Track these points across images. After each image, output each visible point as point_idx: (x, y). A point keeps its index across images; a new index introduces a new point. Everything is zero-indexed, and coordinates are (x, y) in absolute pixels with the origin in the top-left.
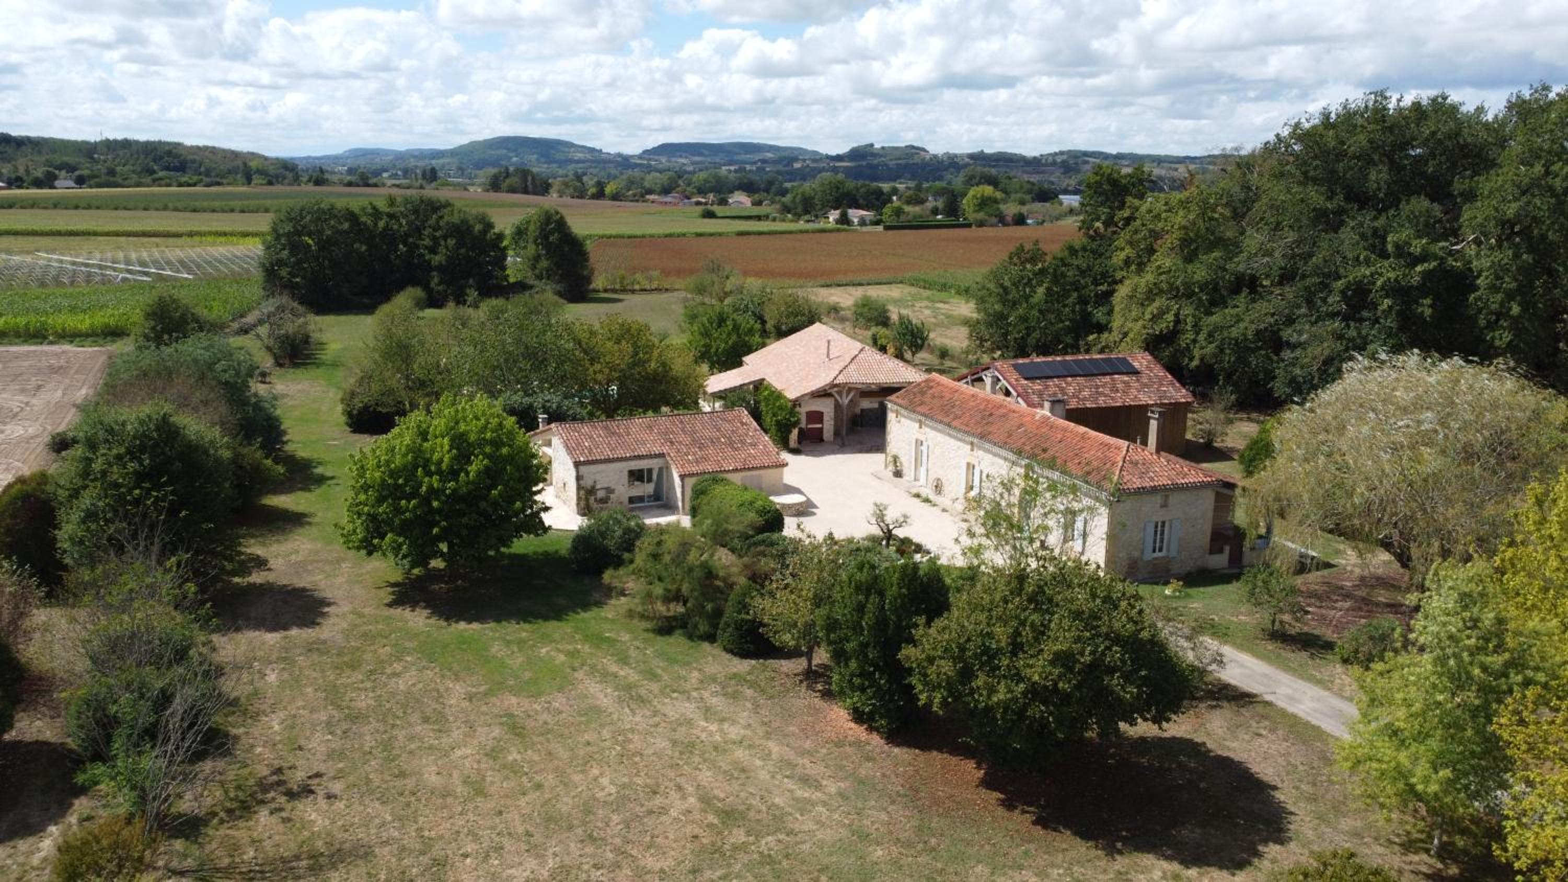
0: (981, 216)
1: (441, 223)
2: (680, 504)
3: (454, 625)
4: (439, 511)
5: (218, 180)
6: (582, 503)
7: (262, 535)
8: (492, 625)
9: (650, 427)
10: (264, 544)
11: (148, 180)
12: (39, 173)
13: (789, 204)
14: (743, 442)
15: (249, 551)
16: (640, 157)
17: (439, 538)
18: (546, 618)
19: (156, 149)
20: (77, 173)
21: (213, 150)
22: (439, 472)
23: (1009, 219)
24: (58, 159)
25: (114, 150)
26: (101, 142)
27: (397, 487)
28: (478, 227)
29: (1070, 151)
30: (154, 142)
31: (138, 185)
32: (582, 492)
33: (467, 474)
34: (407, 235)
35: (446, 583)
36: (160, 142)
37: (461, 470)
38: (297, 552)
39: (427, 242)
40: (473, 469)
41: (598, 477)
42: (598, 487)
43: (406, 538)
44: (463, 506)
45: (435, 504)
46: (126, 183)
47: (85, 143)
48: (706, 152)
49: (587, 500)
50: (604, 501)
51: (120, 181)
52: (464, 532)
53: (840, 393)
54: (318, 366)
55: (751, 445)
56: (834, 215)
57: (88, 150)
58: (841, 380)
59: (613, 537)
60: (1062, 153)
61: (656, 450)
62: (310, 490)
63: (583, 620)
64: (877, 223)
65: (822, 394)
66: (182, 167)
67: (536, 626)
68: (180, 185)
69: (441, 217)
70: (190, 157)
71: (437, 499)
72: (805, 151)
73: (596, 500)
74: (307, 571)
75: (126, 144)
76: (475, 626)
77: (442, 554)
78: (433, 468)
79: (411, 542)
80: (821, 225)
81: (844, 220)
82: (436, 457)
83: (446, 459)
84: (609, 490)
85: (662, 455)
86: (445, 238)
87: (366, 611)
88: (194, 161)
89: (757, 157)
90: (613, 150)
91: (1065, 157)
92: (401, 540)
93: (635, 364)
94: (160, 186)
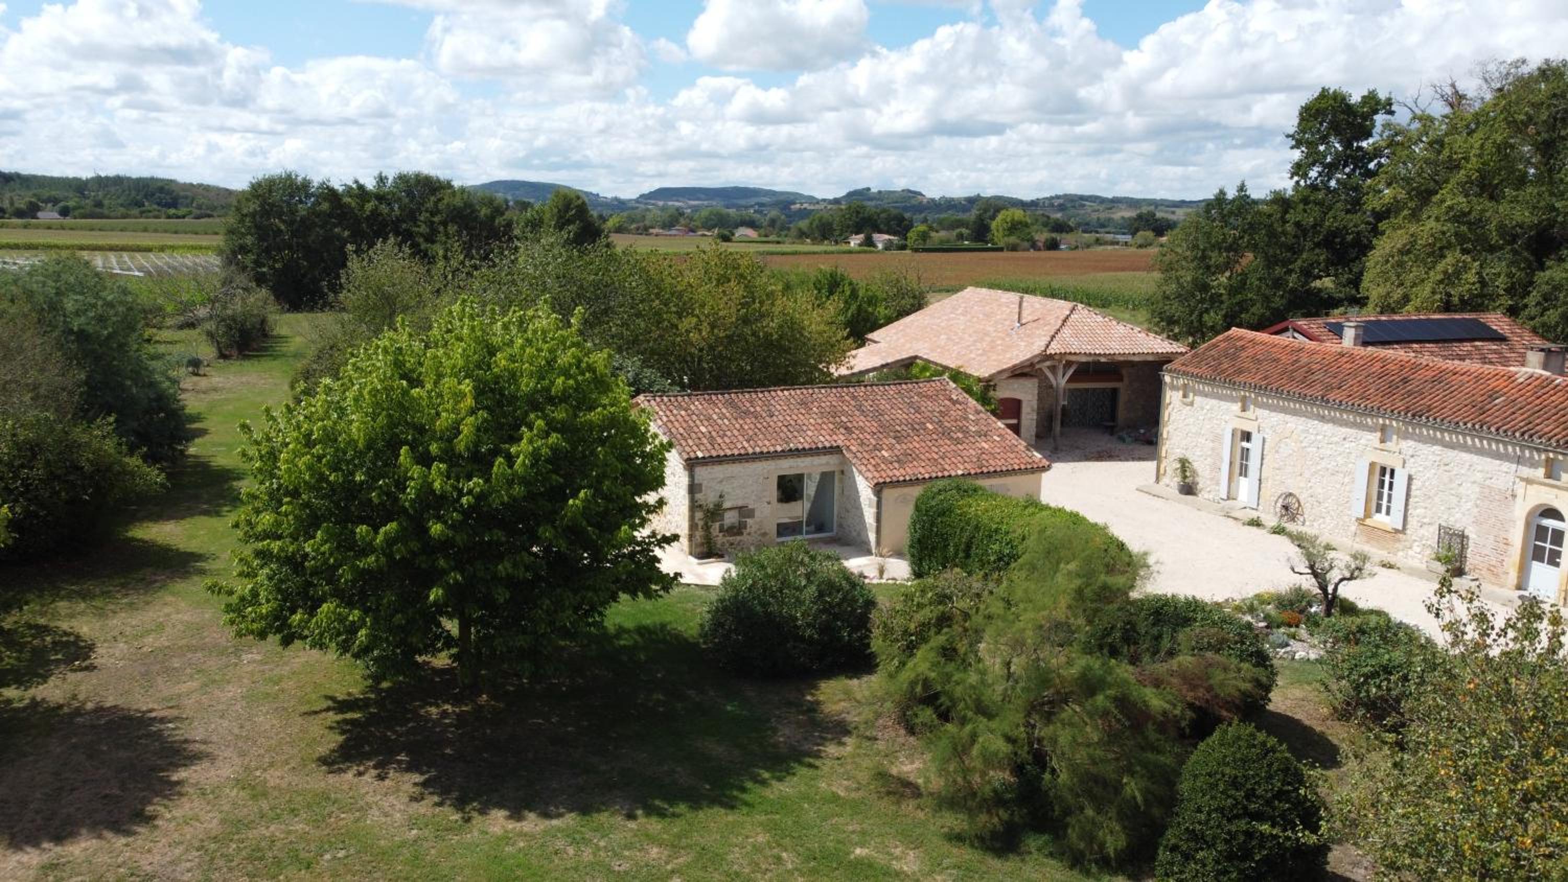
0: (1013, 239)
1: (441, 206)
2: (872, 537)
3: (477, 819)
4: (444, 545)
5: (209, 212)
6: (699, 534)
7: (106, 594)
8: (570, 820)
9: (803, 403)
10: (101, 614)
11: (136, 211)
12: (21, 204)
13: (805, 229)
14: (966, 432)
15: (65, 626)
16: (637, 201)
17: (440, 608)
18: (696, 800)
19: (148, 186)
20: (62, 204)
21: (207, 188)
22: (449, 456)
23: (1040, 244)
24: (46, 193)
25: (106, 186)
26: (93, 179)
27: (351, 491)
28: (484, 212)
29: (1066, 195)
30: (146, 179)
31: (124, 217)
32: (699, 515)
33: (510, 460)
34: (399, 220)
35: (457, 700)
36: (152, 179)
37: (495, 453)
38: (160, 627)
39: (423, 229)
40: (522, 449)
41: (726, 488)
42: (727, 505)
43: (366, 611)
44: (499, 535)
45: (436, 529)
46: (112, 214)
47: (77, 180)
48: (703, 196)
49: (707, 528)
50: (737, 530)
51: (106, 212)
52: (502, 595)
53: (1053, 369)
54: (275, 358)
55: (979, 434)
56: (855, 241)
57: (78, 186)
58: (1055, 348)
59: (799, 602)
60: (1058, 197)
61: (825, 440)
62: (218, 514)
63: (782, 805)
64: (903, 247)
65: (1020, 372)
66: (174, 203)
67: (677, 827)
68: (169, 217)
69: (440, 200)
70: (182, 194)
71: (439, 518)
72: (801, 195)
73: (721, 530)
74: (168, 671)
75: (118, 181)
76: (532, 823)
77: (449, 642)
78: (434, 448)
79: (376, 621)
80: (844, 247)
81: (869, 242)
82: (445, 420)
83: (467, 429)
84: (745, 511)
85: (836, 450)
86: (445, 224)
87: (273, 778)
88: (186, 197)
89: (753, 201)
90: (610, 195)
91: (1061, 201)
92: (354, 616)
93: (746, 321)
94: (147, 218)
